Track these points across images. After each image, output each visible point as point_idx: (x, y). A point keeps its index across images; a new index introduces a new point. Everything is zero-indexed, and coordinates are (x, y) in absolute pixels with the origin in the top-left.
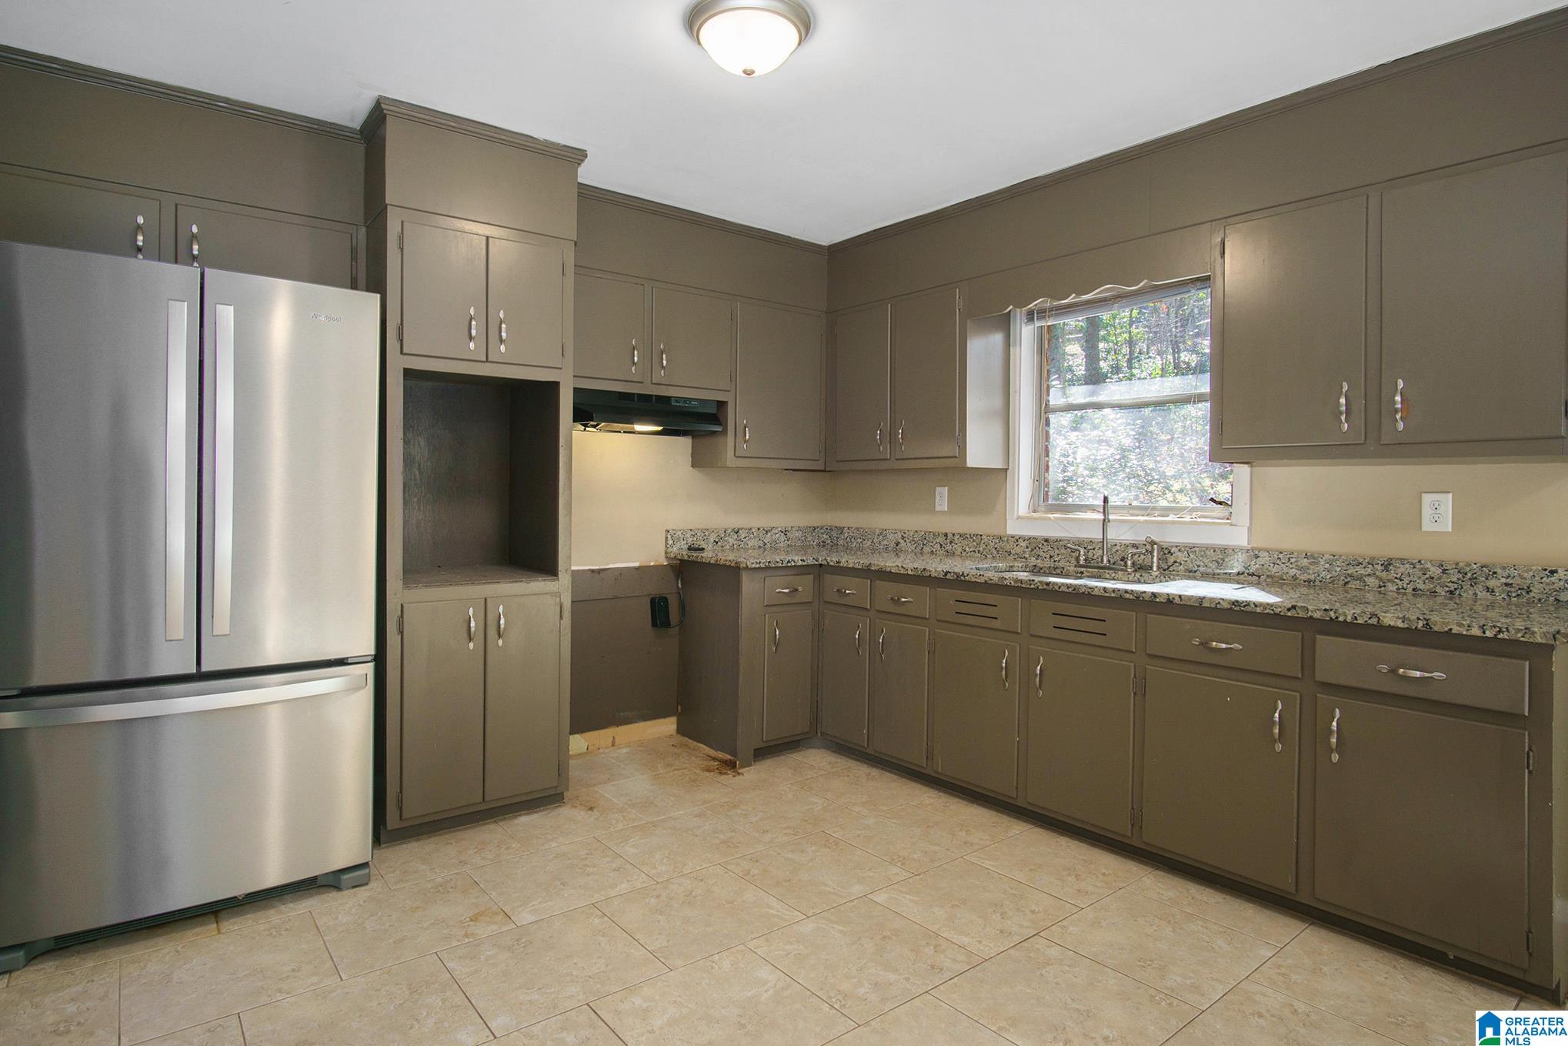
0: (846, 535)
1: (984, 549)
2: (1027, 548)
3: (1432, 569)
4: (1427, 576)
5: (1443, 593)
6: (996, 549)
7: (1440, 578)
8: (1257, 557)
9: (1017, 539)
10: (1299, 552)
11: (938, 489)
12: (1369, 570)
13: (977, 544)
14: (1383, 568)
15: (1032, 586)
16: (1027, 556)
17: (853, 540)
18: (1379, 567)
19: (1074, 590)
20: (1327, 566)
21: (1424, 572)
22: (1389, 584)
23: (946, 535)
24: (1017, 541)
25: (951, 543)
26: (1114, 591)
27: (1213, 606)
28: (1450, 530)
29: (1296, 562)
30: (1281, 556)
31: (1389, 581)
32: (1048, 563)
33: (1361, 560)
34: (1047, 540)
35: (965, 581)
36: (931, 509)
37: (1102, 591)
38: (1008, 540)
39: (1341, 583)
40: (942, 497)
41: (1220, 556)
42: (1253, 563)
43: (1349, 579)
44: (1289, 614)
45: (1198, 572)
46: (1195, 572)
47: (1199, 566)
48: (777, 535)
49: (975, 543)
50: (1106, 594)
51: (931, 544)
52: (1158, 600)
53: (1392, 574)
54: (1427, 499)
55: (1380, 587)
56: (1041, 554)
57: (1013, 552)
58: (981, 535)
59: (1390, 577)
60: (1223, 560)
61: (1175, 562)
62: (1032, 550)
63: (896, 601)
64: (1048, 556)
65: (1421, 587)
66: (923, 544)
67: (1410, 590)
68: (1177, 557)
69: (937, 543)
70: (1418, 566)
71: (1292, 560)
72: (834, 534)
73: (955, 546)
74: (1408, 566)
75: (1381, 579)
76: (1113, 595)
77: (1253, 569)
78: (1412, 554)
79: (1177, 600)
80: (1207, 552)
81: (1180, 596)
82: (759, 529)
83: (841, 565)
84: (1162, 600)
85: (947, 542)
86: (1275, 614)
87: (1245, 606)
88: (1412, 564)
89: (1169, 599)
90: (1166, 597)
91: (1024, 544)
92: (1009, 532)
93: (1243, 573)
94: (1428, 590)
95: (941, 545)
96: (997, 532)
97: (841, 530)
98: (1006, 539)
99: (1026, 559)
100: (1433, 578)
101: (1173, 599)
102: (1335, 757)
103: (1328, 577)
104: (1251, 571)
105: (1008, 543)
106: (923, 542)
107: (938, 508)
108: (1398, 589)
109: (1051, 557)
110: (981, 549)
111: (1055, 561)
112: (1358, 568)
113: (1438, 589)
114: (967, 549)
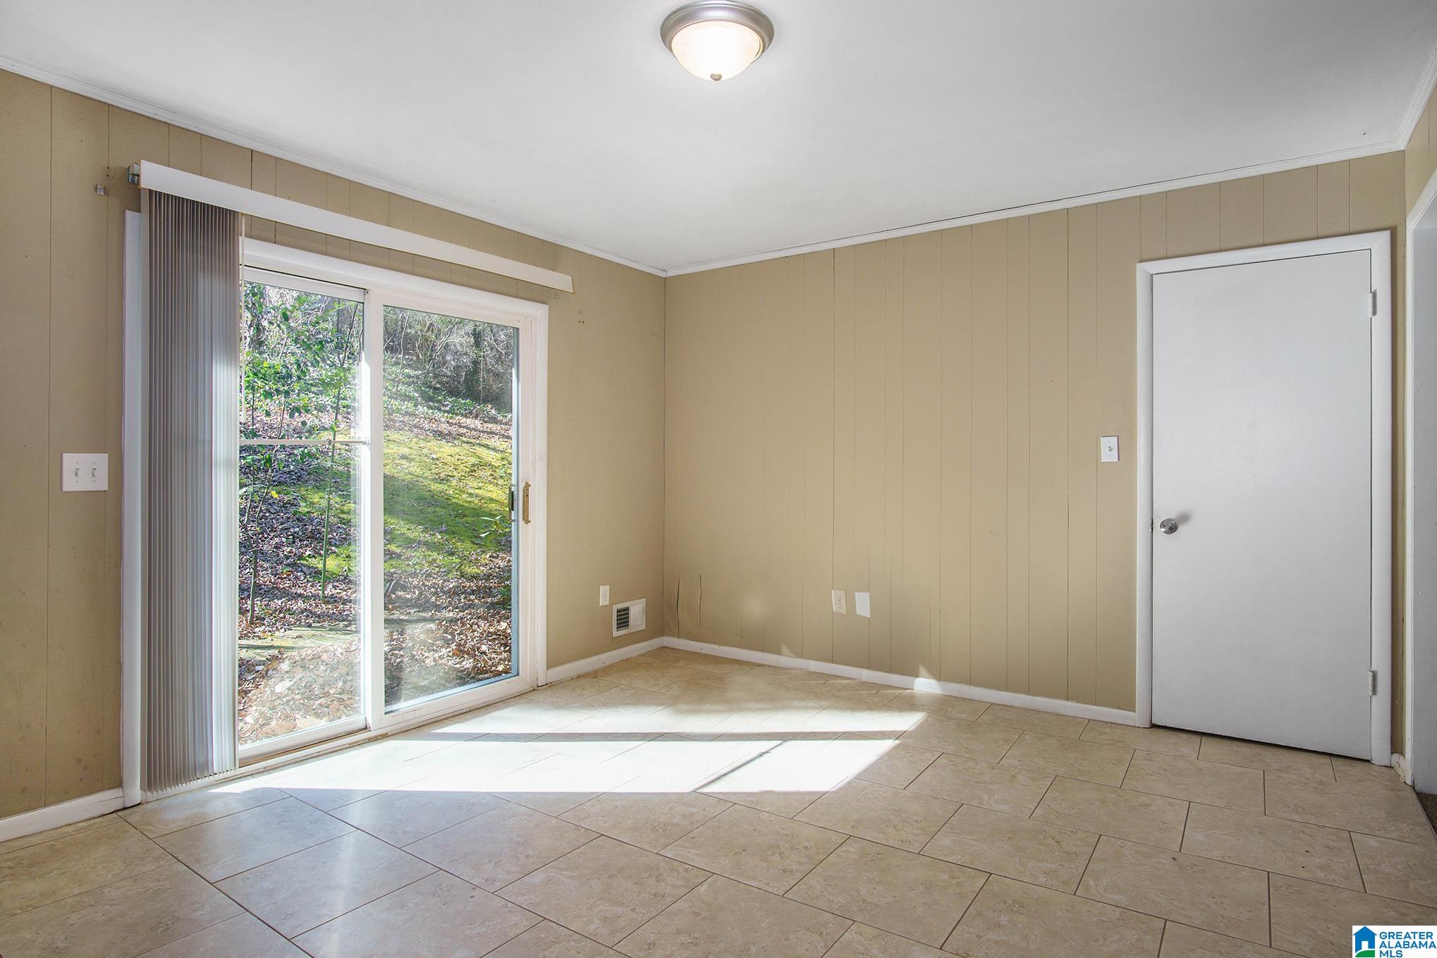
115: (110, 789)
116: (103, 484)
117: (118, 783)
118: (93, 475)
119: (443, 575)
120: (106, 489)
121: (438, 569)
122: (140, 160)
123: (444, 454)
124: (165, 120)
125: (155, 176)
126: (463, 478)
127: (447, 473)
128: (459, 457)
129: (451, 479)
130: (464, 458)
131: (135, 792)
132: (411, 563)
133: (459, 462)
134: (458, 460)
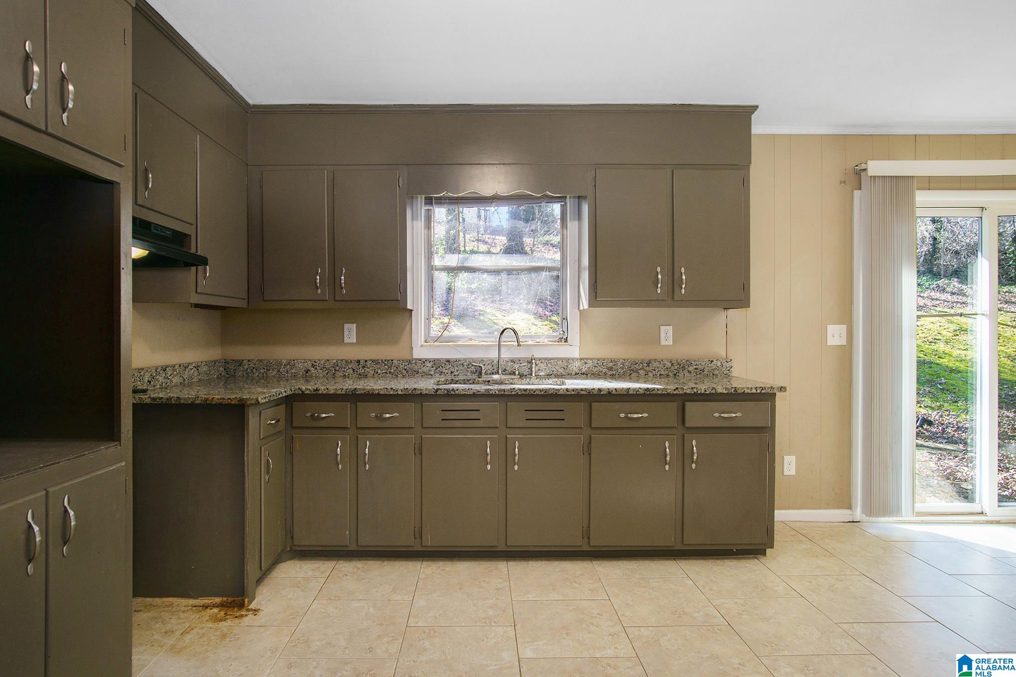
0: (246, 367)
1: (395, 371)
2: (432, 367)
3: (668, 364)
4: (665, 367)
5: (672, 375)
6: (405, 370)
7: (670, 368)
8: (586, 363)
9: (424, 361)
10: (608, 359)
11: (346, 326)
12: (641, 366)
13: (390, 368)
14: (647, 365)
15: (513, 393)
16: (432, 373)
17: (254, 370)
18: (645, 365)
19: (546, 392)
20: (621, 366)
21: (664, 365)
22: (650, 373)
23: (358, 362)
24: (424, 362)
25: (363, 367)
26: (573, 390)
27: (635, 393)
28: (672, 344)
29: (606, 365)
30: (598, 362)
31: (650, 371)
32: (449, 377)
33: (637, 362)
34: (448, 361)
35: (456, 395)
36: (341, 342)
37: (565, 391)
38: (416, 362)
39: (628, 374)
40: (351, 332)
41: (566, 365)
42: (584, 367)
43: (632, 372)
44: (675, 393)
45: (553, 375)
46: (551, 375)
47: (553, 371)
48: (192, 371)
49: (386, 367)
50: (568, 393)
51: (343, 369)
52: (602, 393)
53: (651, 368)
54: (663, 328)
55: (646, 375)
56: (444, 371)
57: (420, 371)
58: (392, 360)
59: (650, 369)
60: (567, 366)
61: (539, 370)
62: (437, 369)
63: (379, 418)
64: (450, 372)
65: (663, 373)
66: (335, 370)
67: (658, 375)
68: (540, 367)
69: (349, 368)
70: (662, 363)
71: (604, 364)
72: (231, 367)
73: (368, 370)
74: (657, 363)
75: (646, 371)
76: (573, 393)
77: (584, 370)
78: (659, 356)
79: (614, 392)
80: (558, 362)
81: (616, 389)
82: (180, 366)
83: (320, 392)
84: (605, 393)
85: (360, 368)
86: (668, 393)
87: (652, 391)
88: (659, 362)
89: (609, 392)
90: (608, 390)
91: (430, 365)
92: (415, 357)
93: (578, 374)
94: (666, 374)
95: (354, 370)
96: (408, 357)
97: (240, 363)
98: (414, 362)
99: (432, 375)
100: (667, 368)
101: (612, 391)
102: (694, 466)
103: (622, 372)
104: (583, 372)
105: (416, 365)
106: (334, 369)
107: (346, 340)
108: (653, 375)
109: (452, 372)
110: (392, 371)
111: (454, 375)
112: (636, 366)
113: (670, 374)
114: (379, 371)
115: (846, 509)
116: (844, 342)
117: (850, 507)
118: (840, 337)
119: (953, 417)
120: (846, 344)
121: (948, 412)
122: (867, 161)
123: (926, 322)
124: (871, 134)
125: (876, 168)
126: (948, 341)
127: (933, 337)
128: (940, 324)
129: (938, 341)
130: (944, 324)
131: (858, 513)
132: (922, 406)
133: (941, 328)
134: (940, 326)
